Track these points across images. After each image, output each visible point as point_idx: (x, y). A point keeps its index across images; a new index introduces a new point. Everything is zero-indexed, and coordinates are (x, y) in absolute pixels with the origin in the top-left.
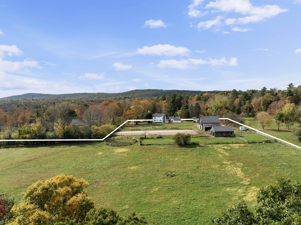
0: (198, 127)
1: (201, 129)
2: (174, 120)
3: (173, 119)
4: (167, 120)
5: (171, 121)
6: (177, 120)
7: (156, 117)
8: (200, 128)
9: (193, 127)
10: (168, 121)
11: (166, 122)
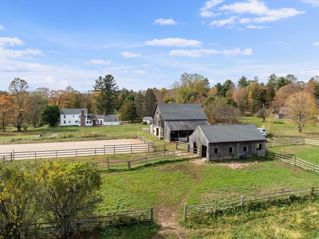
0: (151, 132)
1: (159, 136)
2: (105, 121)
3: (102, 120)
4: (89, 121)
5: (100, 122)
6: (110, 121)
7: (66, 116)
8: (155, 134)
9: (138, 133)
10: (92, 123)
11: (87, 125)
